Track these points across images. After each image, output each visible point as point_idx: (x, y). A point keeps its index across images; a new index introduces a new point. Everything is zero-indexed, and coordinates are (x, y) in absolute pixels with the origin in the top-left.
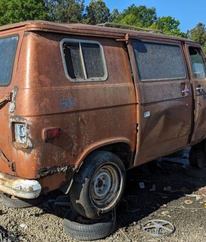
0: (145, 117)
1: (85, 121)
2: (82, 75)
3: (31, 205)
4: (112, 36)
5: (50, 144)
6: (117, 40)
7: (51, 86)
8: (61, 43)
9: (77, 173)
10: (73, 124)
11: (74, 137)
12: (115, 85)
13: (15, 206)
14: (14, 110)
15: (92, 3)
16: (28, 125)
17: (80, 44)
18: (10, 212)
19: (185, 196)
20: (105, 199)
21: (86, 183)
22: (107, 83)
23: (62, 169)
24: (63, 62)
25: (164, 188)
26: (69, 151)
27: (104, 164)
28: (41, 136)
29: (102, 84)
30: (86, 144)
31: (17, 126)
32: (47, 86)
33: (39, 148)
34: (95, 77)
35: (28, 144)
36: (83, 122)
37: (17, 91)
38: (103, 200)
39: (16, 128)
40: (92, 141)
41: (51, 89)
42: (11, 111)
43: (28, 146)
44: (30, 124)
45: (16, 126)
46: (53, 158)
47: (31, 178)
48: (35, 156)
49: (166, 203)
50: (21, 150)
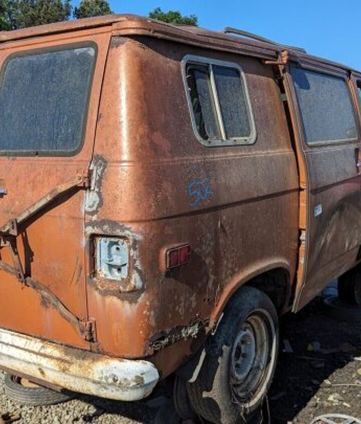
0: (315, 216)
1: (227, 228)
2: (216, 133)
3: (67, 397)
4: (259, 53)
5: (173, 280)
6: (267, 62)
7: (173, 157)
8: (183, 63)
9: (212, 336)
10: (208, 235)
11: (210, 263)
12: (268, 153)
13: (37, 401)
14: (97, 208)
15: (85, 3)
16: (135, 242)
17: (211, 66)
18: (27, 415)
19: (353, 360)
20: (246, 383)
21: (225, 355)
22: (256, 149)
23: (190, 331)
24: (188, 105)
25: (307, 346)
26: (201, 292)
27: (250, 313)
28: (158, 265)
29: (250, 151)
30: (226, 277)
31: (102, 244)
32: (165, 156)
33: (155, 289)
34: (236, 136)
35: (135, 282)
36: (224, 231)
37: (105, 167)
38: (243, 386)
39: (98, 246)
40: (236, 269)
41: (174, 162)
42: (90, 210)
43: (135, 287)
44: (139, 237)
45: (98, 243)
46: (177, 308)
47: (135, 355)
48: (146, 307)
49: (327, 378)
50: (114, 295)
